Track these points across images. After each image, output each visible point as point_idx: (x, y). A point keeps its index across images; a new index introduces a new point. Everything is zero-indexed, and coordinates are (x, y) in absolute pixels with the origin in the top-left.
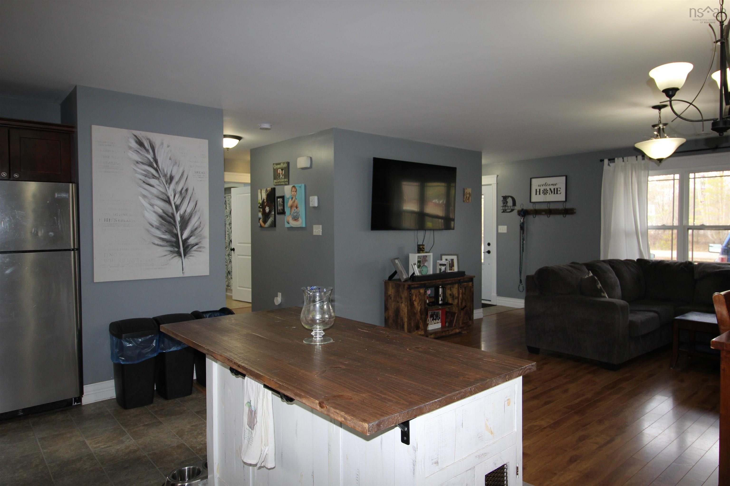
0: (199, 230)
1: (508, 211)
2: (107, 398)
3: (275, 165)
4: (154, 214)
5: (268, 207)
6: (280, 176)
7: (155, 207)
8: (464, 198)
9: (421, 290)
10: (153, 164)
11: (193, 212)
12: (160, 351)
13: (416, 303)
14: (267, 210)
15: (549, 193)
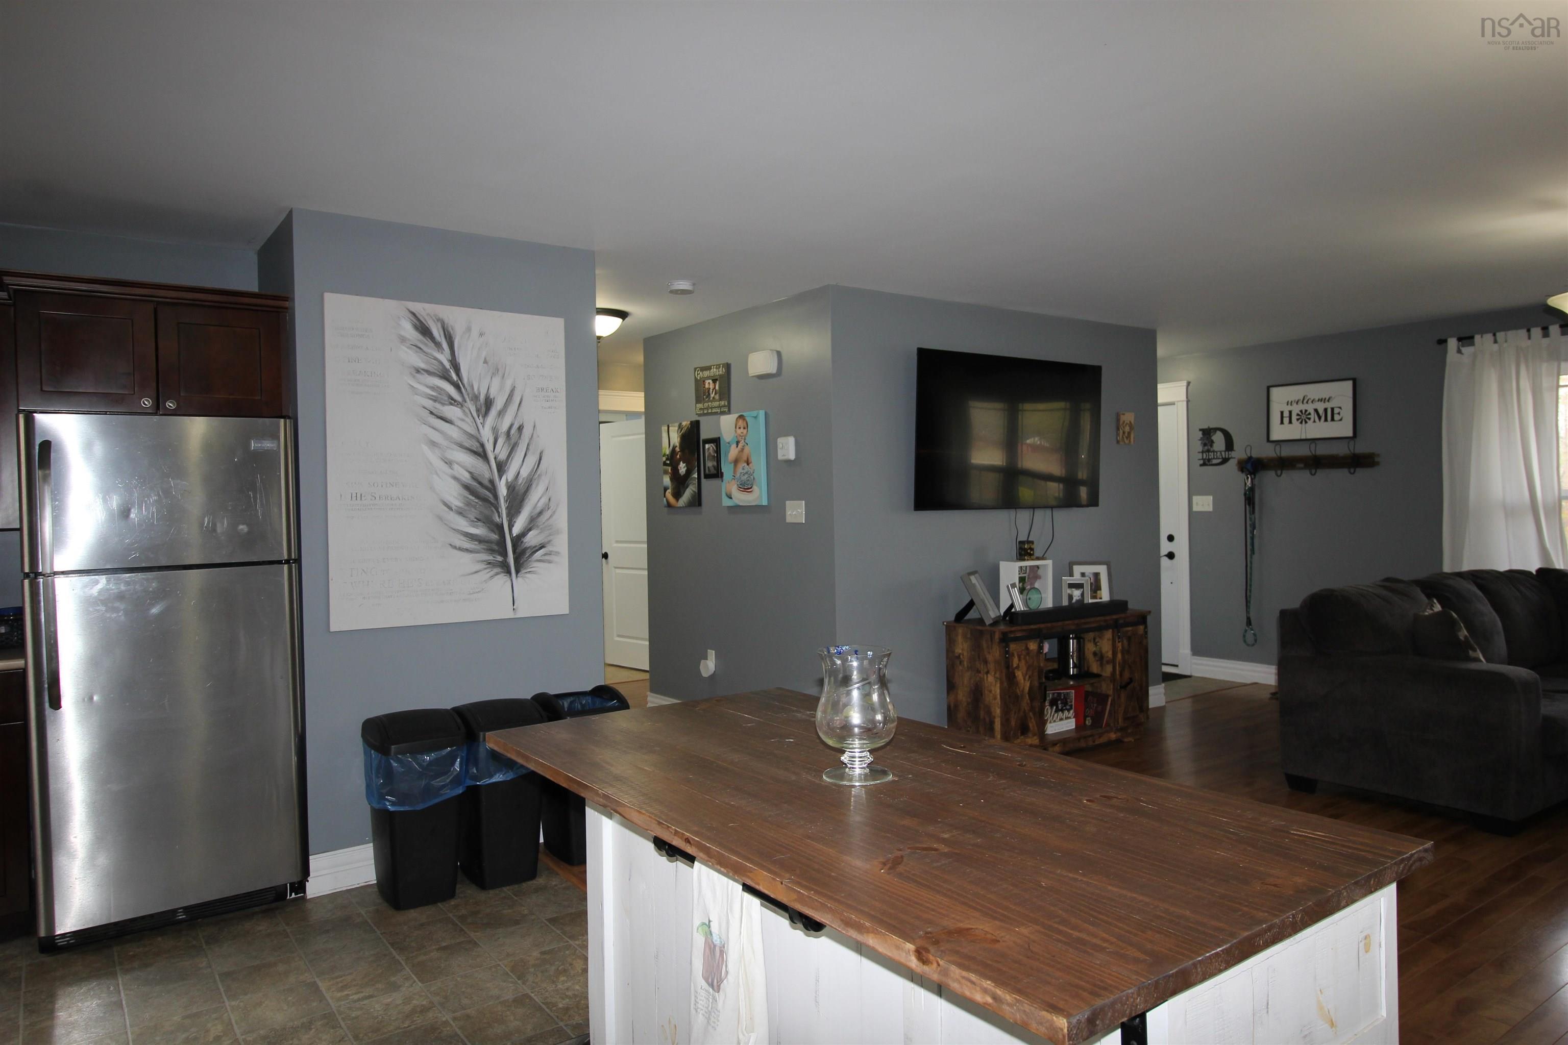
0: (546, 515)
1: (1215, 461)
2: (358, 884)
3: (698, 371)
4: (453, 482)
5: (683, 463)
6: (709, 394)
7: (456, 466)
8: (1118, 435)
9: (1031, 644)
10: (450, 373)
11: (534, 475)
12: (470, 783)
13: (1019, 674)
14: (682, 470)
15: (1312, 420)
